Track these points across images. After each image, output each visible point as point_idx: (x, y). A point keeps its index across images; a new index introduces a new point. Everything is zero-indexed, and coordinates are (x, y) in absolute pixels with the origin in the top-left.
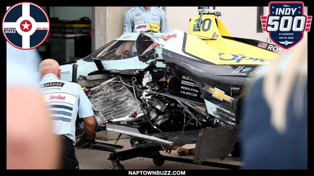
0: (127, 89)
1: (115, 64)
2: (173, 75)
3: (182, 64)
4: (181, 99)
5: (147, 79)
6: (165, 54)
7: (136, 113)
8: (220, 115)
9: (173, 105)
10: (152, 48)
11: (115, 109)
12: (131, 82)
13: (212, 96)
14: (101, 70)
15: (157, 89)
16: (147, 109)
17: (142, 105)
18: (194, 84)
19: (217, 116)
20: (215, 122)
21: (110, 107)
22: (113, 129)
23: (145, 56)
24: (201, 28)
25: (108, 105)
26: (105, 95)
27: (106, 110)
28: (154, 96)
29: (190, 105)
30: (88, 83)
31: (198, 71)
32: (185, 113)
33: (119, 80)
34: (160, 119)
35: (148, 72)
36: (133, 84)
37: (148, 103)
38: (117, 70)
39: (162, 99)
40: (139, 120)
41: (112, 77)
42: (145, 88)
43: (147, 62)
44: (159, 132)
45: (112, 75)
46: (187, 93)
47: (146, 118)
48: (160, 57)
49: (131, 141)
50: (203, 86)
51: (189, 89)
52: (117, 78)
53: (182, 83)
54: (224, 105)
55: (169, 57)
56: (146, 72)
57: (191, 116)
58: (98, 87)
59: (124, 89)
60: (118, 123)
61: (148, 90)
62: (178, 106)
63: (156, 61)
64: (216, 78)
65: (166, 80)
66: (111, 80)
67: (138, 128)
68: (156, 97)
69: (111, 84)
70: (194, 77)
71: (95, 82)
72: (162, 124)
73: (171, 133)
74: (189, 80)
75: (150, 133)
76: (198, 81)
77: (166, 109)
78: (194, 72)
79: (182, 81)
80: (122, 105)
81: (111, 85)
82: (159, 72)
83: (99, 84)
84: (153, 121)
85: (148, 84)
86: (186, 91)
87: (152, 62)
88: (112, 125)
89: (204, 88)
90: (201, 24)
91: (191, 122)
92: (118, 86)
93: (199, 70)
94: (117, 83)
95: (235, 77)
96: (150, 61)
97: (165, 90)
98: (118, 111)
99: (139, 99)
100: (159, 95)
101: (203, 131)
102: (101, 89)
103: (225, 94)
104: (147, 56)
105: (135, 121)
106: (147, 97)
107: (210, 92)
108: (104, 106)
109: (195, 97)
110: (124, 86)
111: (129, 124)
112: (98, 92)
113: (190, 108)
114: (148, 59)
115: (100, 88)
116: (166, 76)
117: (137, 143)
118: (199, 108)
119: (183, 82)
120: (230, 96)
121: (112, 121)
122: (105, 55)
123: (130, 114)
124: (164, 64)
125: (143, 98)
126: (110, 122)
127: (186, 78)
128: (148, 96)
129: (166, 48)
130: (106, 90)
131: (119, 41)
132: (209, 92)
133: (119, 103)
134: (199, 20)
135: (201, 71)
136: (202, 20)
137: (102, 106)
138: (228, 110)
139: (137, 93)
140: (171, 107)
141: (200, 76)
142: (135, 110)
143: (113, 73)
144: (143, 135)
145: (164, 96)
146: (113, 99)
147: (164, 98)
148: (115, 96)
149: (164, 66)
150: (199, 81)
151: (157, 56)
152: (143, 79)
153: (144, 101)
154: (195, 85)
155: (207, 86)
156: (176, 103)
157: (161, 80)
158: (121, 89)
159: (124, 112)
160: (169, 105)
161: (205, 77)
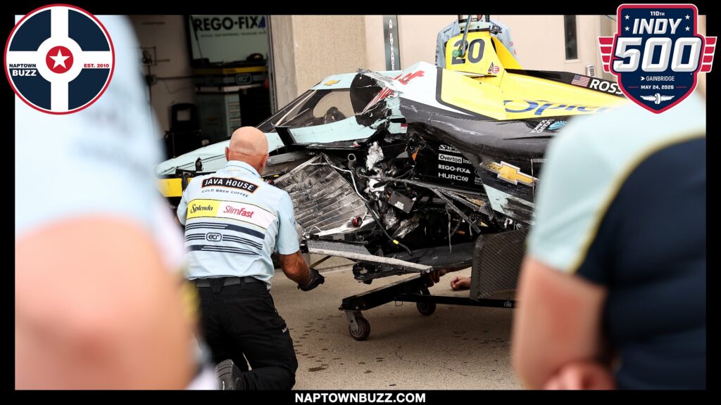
0: (340, 176)
1: (313, 133)
2: (423, 145)
3: (437, 123)
4: (439, 188)
5: (374, 156)
6: (406, 107)
7: (359, 219)
8: (515, 211)
9: (425, 199)
10: (380, 100)
11: (321, 213)
12: (345, 165)
13: (498, 176)
14: (289, 144)
15: (394, 173)
16: (379, 211)
17: (369, 204)
18: (461, 158)
19: (510, 214)
20: (506, 224)
21: (312, 211)
22: (321, 250)
23: (367, 115)
24: (466, 58)
25: (308, 207)
26: (300, 190)
27: (304, 216)
28: (390, 186)
29: (458, 197)
30: (269, 170)
31: (469, 134)
32: (449, 212)
33: (324, 161)
34: (404, 227)
35: (375, 143)
36: (349, 167)
37: (380, 199)
38: (319, 144)
39: (404, 190)
40: (366, 230)
41: (311, 157)
42: (372, 173)
43: (372, 125)
44: (404, 250)
45: (311, 154)
46: (450, 176)
47: (378, 226)
48: (397, 114)
49: (353, 270)
50: (480, 161)
51: (452, 169)
52: (319, 159)
53: (440, 159)
54: (520, 193)
55: (413, 112)
56: (372, 143)
57: (460, 218)
58: (288, 175)
59: (335, 176)
60: (329, 239)
61: (378, 176)
62: (435, 200)
63: (388, 122)
64: (502, 145)
65: (410, 155)
66: (309, 163)
67: (367, 246)
68: (395, 188)
69: (311, 169)
70: (462, 145)
71: (280, 167)
72: (407, 236)
73: (425, 250)
74: (453, 151)
75: (387, 254)
76: (469, 152)
77: (413, 208)
78: (460, 137)
79: (440, 155)
80: (332, 206)
81: (311, 172)
82: (395, 142)
83: (288, 171)
84: (392, 231)
85: (376, 165)
86: (448, 172)
87: (381, 124)
88: (318, 243)
89: (481, 164)
90: (466, 49)
91: (460, 228)
92: (323, 172)
93: (469, 131)
94: (321, 166)
95: (537, 140)
96: (377, 123)
97: (408, 174)
98: (327, 217)
99: (362, 193)
100: (399, 183)
101: (483, 240)
102: (293, 179)
103: (521, 171)
104: (372, 115)
105: (360, 233)
106: (377, 189)
107: (494, 171)
108: (300, 209)
109: (465, 182)
110: (335, 172)
111: (349, 239)
112: (288, 185)
113: (456, 203)
114: (373, 120)
115: (291, 178)
116: (409, 148)
117: (365, 271)
118: (474, 201)
119: (441, 157)
120: (530, 174)
121: (318, 236)
122: (295, 119)
123: (350, 221)
124: (403, 128)
125: (370, 191)
126: (315, 238)
127: (446, 148)
128: (379, 187)
129: (406, 96)
130: (303, 180)
131: (318, 91)
132: (492, 170)
133: (327, 202)
134: (461, 43)
135: (473, 133)
136: (466, 42)
137: (297, 209)
138: (528, 200)
139: (358, 183)
140: (422, 203)
141: (472, 142)
142: (357, 214)
143: (313, 150)
144: (375, 256)
145: (408, 184)
146: (316, 195)
147: (409, 189)
148: (320, 190)
149: (404, 130)
150: (471, 152)
151: (390, 112)
152: (368, 157)
153: (372, 197)
154: (465, 161)
155: (486, 159)
156: (432, 195)
157: (400, 156)
158: (328, 177)
159: (337, 219)
160: (418, 199)
161: (482, 145)
